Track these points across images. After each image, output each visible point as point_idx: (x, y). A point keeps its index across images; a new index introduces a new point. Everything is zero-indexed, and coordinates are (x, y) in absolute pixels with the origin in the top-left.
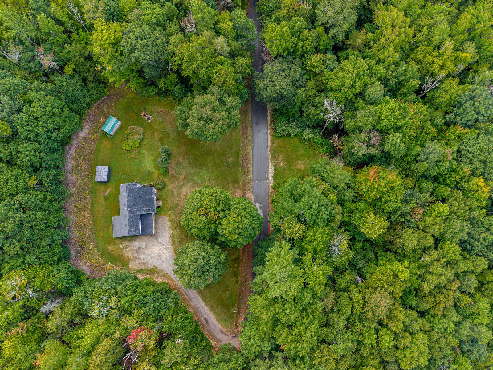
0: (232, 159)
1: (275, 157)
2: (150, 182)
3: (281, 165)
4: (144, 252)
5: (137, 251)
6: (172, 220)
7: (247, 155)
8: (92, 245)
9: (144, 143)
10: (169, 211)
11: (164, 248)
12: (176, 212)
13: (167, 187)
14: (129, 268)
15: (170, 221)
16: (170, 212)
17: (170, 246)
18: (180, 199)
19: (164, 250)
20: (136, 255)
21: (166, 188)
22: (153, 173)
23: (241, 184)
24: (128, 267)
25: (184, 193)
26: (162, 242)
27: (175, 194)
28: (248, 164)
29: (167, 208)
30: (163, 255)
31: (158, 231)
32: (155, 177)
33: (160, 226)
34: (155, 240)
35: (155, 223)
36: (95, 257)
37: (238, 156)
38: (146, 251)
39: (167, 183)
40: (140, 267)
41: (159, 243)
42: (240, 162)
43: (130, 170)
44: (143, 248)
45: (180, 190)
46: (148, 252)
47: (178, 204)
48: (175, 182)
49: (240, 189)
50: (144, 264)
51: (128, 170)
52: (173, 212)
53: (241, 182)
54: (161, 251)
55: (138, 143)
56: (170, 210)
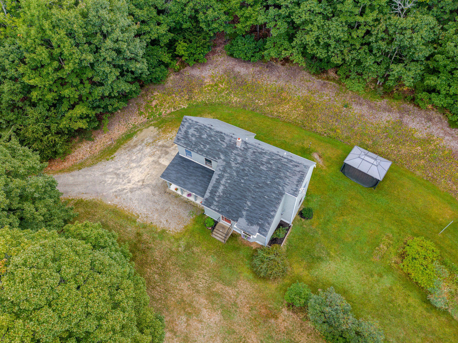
2: (290, 245)
4: (153, 155)
5: (167, 147)
6: (162, 238)
8: (235, 99)
9: (414, 300)
10: (188, 243)
11: (124, 189)
12: (174, 259)
13: (251, 277)
14: (151, 125)
15: (163, 231)
16: (183, 243)
17: (116, 201)
18: (198, 292)
19: (120, 187)
20: (160, 143)
21: (246, 273)
22: (309, 267)
24: (155, 125)
25: (205, 312)
26: (138, 192)
27: (219, 287)
29: (198, 244)
30: (115, 180)
31: (165, 197)
32: (295, 266)
33: (173, 208)
34: (154, 183)
35: (187, 202)
36: (212, 95)
38: (151, 159)
39: (260, 284)
40: (135, 139)
41: (144, 186)
43: (346, 223)
44: (160, 157)
45: (222, 307)
46: (147, 161)
47: (189, 277)
48: (251, 309)
50: (136, 146)
51: (348, 219)
52: (178, 252)
54: (126, 181)
55: (423, 281)
56: (188, 247)
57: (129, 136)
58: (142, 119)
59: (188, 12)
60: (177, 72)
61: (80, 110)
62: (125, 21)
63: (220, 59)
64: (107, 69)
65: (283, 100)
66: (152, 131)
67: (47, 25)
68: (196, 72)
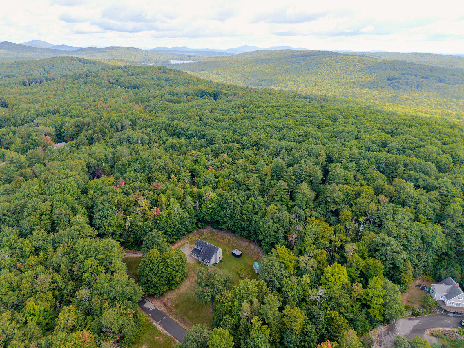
0: (190, 313)
1: (166, 337)
3: (157, 337)
4: (188, 249)
7: (184, 324)
10: (195, 265)
16: (193, 265)
20: (191, 247)
23: (172, 309)
28: (179, 321)
36: (206, 236)
37: (189, 318)
42: (185, 317)
44: (190, 250)
49: (171, 306)
53: (173, 309)
57: (183, 245)
58: (186, 241)
59: (202, 217)
60: (197, 230)
61: (175, 237)
62: (188, 219)
63: (209, 227)
64: (183, 228)
65: (223, 239)
66: (189, 244)
67: (174, 220)
68: (202, 230)
